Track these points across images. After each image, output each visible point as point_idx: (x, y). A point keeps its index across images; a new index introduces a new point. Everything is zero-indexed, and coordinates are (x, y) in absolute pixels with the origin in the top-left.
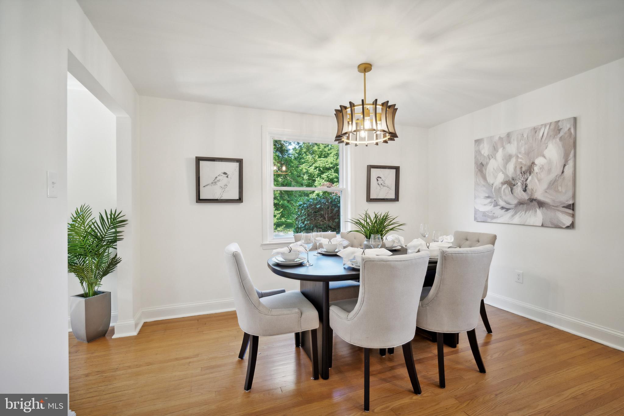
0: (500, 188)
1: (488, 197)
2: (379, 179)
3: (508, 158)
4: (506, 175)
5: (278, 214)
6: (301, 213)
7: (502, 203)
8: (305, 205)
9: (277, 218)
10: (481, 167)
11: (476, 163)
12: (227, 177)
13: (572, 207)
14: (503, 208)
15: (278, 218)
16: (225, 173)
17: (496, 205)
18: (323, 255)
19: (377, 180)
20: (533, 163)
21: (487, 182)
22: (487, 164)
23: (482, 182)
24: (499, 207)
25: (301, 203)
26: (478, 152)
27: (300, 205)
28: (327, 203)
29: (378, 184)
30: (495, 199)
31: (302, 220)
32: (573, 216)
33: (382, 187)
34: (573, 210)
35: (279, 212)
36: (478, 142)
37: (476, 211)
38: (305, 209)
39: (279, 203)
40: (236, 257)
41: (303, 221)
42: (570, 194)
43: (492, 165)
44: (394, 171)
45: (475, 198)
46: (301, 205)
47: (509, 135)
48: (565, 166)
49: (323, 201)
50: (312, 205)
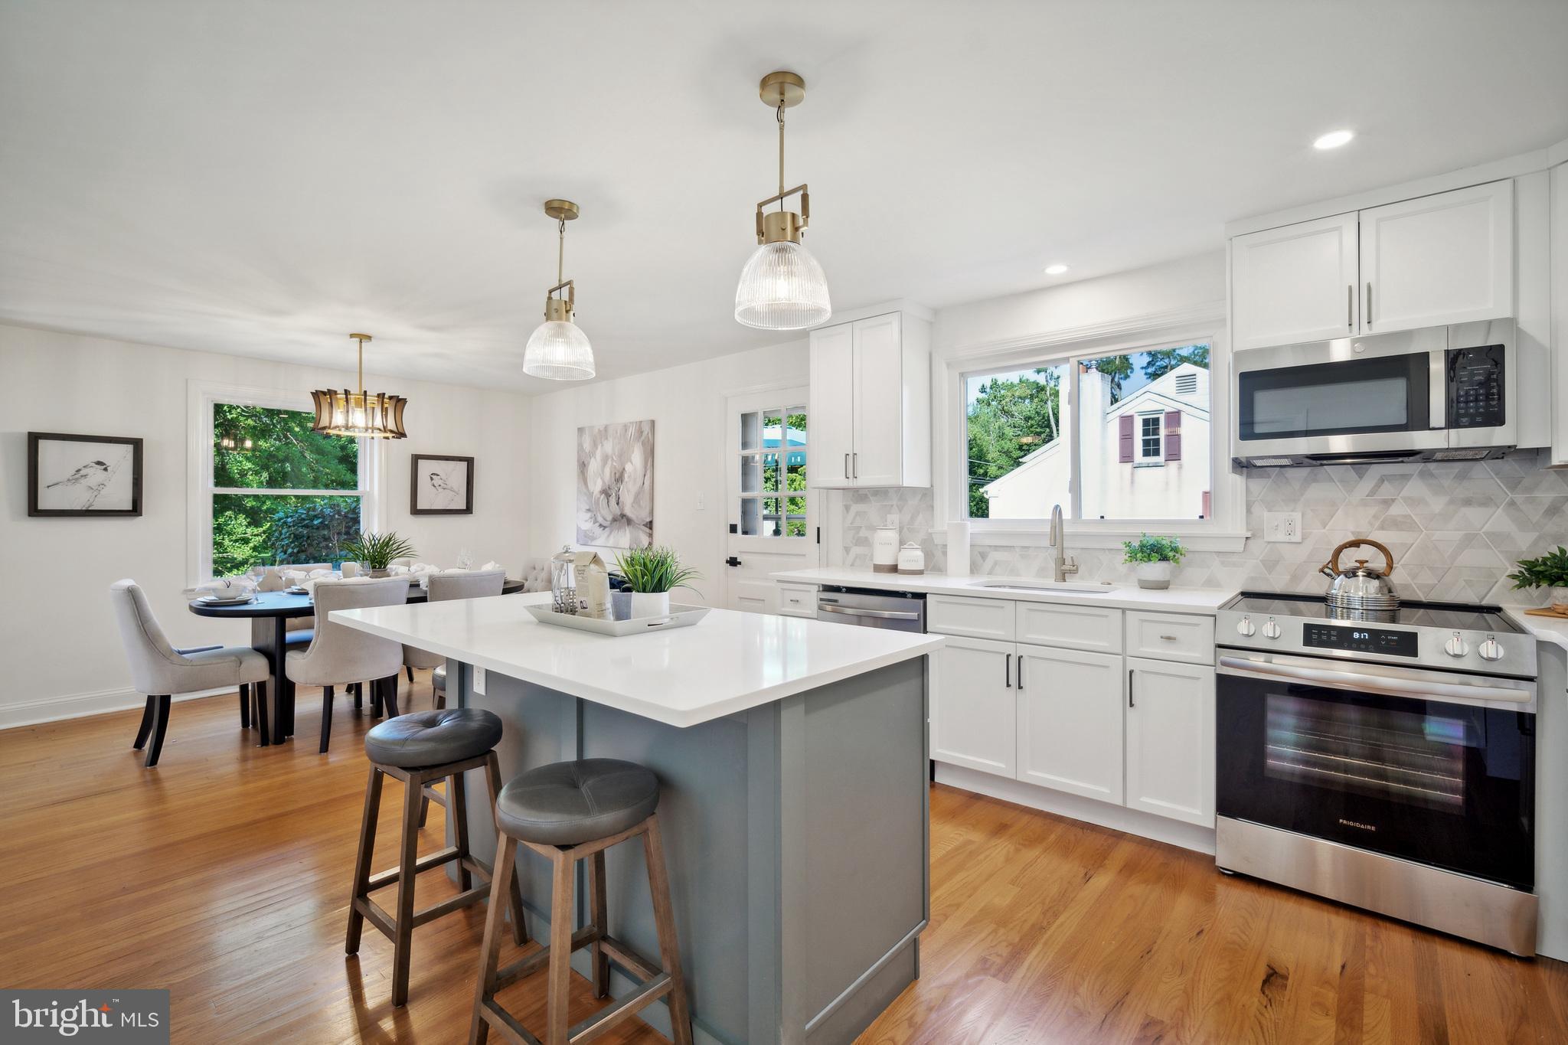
0: (599, 498)
1: (589, 510)
2: (433, 477)
3: (605, 459)
4: (604, 482)
5: (255, 535)
6: (281, 534)
7: (600, 519)
8: (289, 520)
9: (251, 545)
10: (583, 466)
11: (578, 461)
12: (106, 469)
13: (650, 525)
14: (601, 525)
15: (255, 546)
16: (99, 463)
17: (595, 522)
18: (293, 593)
19: (432, 479)
20: (624, 469)
21: (588, 490)
22: (589, 463)
23: (585, 490)
24: (597, 524)
25: (281, 514)
26: (580, 446)
27: (280, 520)
28: (337, 516)
29: (434, 486)
30: (595, 513)
31: (283, 546)
32: (651, 535)
33: (440, 490)
34: (651, 528)
35: (261, 530)
36: (581, 430)
37: (579, 529)
38: (290, 527)
39: (259, 508)
40: (133, 595)
41: (285, 548)
42: (647, 510)
43: (594, 466)
44: (464, 465)
45: (577, 511)
46: (282, 519)
47: (606, 428)
48: (645, 475)
49: (328, 511)
50: (304, 520)
